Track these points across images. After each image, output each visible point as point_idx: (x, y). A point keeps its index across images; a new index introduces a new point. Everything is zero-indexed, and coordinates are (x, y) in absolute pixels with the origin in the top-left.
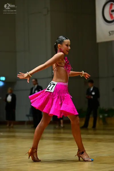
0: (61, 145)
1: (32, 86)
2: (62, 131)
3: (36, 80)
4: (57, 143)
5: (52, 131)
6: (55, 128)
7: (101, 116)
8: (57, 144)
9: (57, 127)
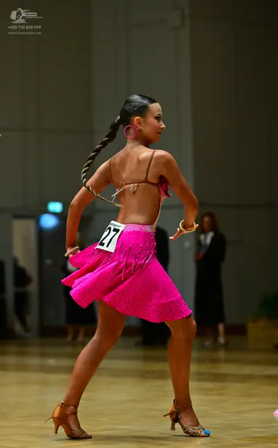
4: (211, 390)
6: (202, 347)
9: (208, 343)
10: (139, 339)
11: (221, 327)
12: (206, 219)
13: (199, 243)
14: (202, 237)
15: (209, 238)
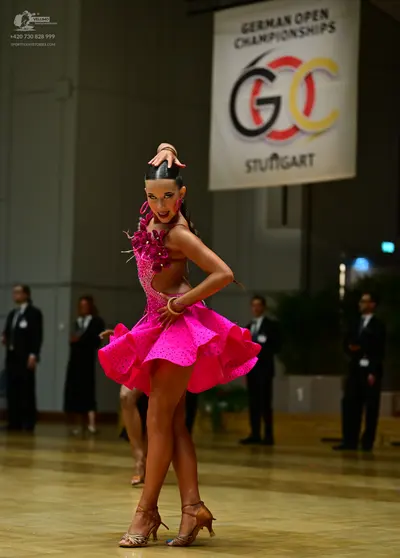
0: (85, 486)
1: (12, 306)
2: (91, 444)
5: (63, 442)
6: (71, 435)
7: (208, 408)
8: (70, 483)
9: (77, 431)
12: (84, 302)
13: (75, 326)
14: (80, 320)
15: (86, 322)
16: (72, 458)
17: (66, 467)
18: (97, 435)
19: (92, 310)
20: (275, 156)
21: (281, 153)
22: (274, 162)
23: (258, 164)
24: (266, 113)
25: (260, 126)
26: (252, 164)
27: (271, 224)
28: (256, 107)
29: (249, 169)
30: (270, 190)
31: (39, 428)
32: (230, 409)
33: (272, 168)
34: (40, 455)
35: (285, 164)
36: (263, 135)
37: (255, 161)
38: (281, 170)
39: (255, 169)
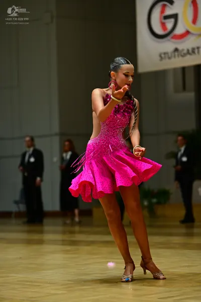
1: (25, 149)
2: (77, 228)
3: (32, 139)
5: (60, 228)
6: (65, 224)
7: (146, 203)
8: (67, 252)
9: (68, 222)
10: (25, 220)
11: (76, 211)
12: (67, 143)
13: (62, 159)
14: (64, 155)
15: (68, 155)
16: (66, 237)
17: (64, 242)
18: (80, 223)
19: (72, 148)
20: (176, 50)
21: (180, 47)
22: (176, 53)
23: (166, 55)
24: (169, 24)
25: (166, 32)
26: (163, 56)
27: (176, 91)
28: (163, 21)
29: (161, 58)
30: (175, 70)
31: (46, 221)
32: (159, 203)
33: (175, 57)
34: (48, 237)
35: (182, 54)
36: (169, 38)
37: (165, 54)
38: (180, 58)
39: (165, 58)
